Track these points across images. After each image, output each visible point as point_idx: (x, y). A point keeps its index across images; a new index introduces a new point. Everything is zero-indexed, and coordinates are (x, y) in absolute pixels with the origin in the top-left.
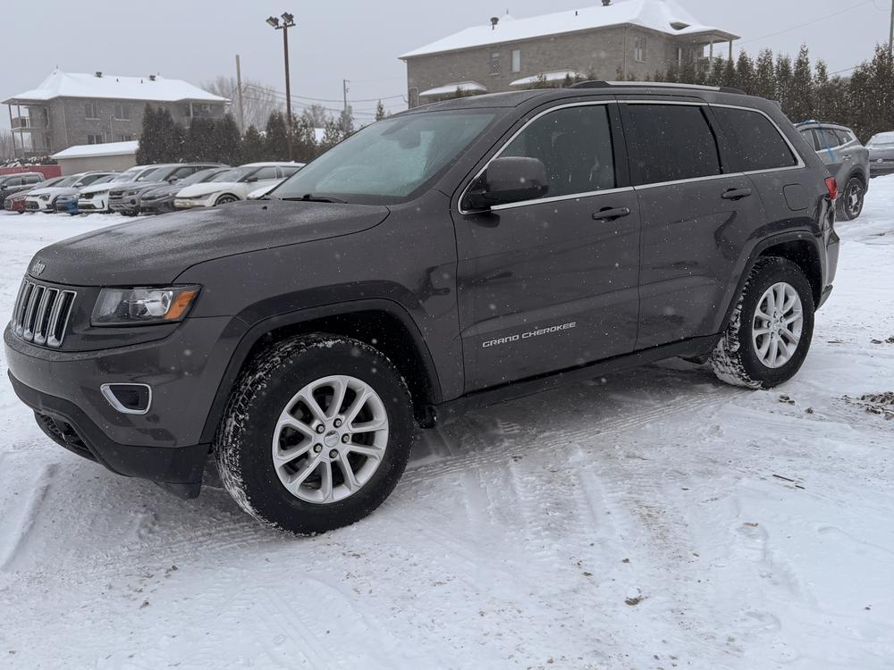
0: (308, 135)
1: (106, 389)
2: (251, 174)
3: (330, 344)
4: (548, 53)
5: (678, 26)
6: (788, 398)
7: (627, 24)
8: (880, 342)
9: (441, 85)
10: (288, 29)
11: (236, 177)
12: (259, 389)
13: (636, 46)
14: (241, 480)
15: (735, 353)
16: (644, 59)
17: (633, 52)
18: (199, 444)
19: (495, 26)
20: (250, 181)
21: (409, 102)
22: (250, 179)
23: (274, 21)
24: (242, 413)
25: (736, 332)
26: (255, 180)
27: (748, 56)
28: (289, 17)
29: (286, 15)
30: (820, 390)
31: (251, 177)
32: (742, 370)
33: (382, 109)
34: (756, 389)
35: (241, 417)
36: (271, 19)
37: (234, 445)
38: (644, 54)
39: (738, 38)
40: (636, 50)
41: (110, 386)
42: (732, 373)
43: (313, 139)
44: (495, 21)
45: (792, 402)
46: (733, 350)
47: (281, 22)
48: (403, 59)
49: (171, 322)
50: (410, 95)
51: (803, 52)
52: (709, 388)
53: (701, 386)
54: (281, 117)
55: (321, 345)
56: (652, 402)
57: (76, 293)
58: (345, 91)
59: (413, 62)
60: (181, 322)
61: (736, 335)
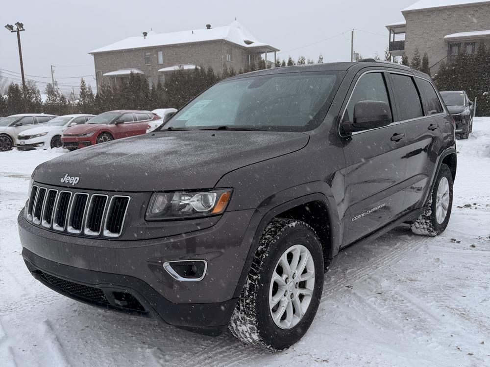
0: (36, 98)
1: (167, 266)
2: (18, 121)
3: (294, 224)
4: (178, 54)
5: (248, 43)
6: (455, 240)
7: (222, 40)
8: (462, 207)
9: (116, 70)
10: (20, 32)
11: (7, 123)
12: (264, 257)
13: (227, 53)
14: (255, 320)
15: (429, 217)
16: (232, 60)
17: (226, 56)
18: (233, 298)
19: (146, 37)
20: (17, 126)
21: (97, 79)
22: (17, 124)
23: (10, 27)
24: (255, 274)
25: (430, 205)
26: (21, 125)
27: (293, 60)
28: (20, 25)
29: (18, 23)
30: (464, 234)
31: (18, 123)
32: (430, 226)
33: (84, 83)
34: (434, 236)
35: (255, 277)
36: (8, 26)
37: (252, 297)
38: (231, 57)
39: (279, 50)
40: (227, 55)
41: (170, 263)
42: (424, 228)
43: (40, 100)
44: (145, 34)
45: (459, 242)
46: (427, 215)
47: (15, 28)
48: (92, 54)
49: (217, 215)
50: (97, 75)
51: (320, 58)
52: (407, 237)
53: (403, 236)
54: (17, 87)
55: (290, 225)
56: (387, 247)
57: (130, 198)
58: (52, 72)
59: (97, 55)
60: (222, 214)
61: (430, 207)
